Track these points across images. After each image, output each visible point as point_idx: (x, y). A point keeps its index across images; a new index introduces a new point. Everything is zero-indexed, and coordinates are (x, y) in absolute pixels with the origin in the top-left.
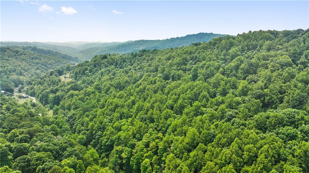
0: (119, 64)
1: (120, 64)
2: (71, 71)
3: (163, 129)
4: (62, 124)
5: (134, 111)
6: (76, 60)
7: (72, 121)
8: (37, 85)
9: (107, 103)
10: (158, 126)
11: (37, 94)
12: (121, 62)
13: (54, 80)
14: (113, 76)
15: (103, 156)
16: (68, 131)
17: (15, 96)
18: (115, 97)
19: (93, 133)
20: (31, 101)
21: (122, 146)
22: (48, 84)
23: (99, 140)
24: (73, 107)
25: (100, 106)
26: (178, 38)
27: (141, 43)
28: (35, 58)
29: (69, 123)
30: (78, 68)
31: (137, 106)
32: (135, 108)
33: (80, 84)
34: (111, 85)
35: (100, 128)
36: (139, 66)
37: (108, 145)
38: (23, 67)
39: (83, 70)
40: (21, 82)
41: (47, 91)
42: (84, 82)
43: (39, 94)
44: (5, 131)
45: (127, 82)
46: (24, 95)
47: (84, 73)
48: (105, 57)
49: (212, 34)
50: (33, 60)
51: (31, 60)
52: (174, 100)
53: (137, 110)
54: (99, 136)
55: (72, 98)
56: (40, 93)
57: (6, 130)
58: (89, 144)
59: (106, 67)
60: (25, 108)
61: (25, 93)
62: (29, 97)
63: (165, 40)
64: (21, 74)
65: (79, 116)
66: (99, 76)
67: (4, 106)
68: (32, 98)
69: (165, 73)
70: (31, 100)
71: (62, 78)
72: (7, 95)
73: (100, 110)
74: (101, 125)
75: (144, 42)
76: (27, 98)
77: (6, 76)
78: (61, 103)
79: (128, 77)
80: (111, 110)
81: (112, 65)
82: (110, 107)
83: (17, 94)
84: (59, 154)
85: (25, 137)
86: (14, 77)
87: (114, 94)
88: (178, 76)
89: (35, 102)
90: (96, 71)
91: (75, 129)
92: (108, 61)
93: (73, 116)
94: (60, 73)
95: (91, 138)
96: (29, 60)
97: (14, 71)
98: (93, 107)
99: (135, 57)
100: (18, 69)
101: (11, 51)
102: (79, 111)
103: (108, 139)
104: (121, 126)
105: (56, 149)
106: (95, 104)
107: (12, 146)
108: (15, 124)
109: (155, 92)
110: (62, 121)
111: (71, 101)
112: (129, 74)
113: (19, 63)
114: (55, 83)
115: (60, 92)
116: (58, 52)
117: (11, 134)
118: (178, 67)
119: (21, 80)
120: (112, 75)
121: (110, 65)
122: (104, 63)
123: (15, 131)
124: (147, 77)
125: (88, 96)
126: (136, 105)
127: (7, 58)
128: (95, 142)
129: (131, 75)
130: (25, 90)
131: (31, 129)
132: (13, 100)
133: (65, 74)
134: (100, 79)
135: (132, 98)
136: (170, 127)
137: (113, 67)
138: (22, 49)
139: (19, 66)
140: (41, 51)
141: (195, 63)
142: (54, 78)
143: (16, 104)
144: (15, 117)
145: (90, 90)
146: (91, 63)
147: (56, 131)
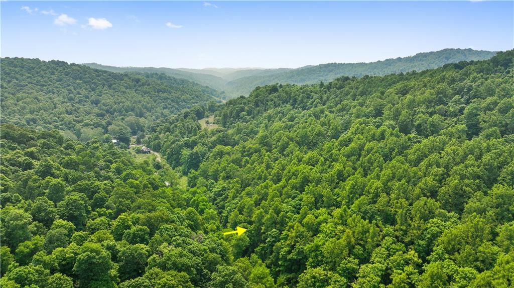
0: (299, 102)
1: (302, 102)
2: (217, 112)
3: (421, 242)
4: (204, 205)
5: (344, 193)
6: (222, 96)
7: (220, 201)
8: (164, 133)
9: (285, 172)
10: (406, 234)
11: (164, 148)
12: (303, 97)
13: (190, 126)
14: (291, 123)
15: (282, 280)
16: (213, 220)
17: (132, 149)
18: (300, 161)
19: (262, 231)
20: (154, 160)
21: (325, 270)
22: (181, 133)
23: (273, 246)
24: (222, 174)
25: (271, 177)
26: (399, 59)
27: (330, 68)
28: (162, 90)
29: (216, 204)
30: (228, 107)
31: (352, 184)
32: (347, 188)
33: (233, 135)
34: (289, 138)
35: (275, 223)
36: (339, 106)
37: (290, 260)
38: (145, 103)
39: (237, 110)
40: (142, 127)
41: (180, 143)
42: (239, 131)
43: (166, 149)
44: (110, 213)
45: (319, 134)
46: (144, 148)
47: (238, 115)
48: (274, 89)
49: (470, 50)
50: (160, 93)
51: (156, 93)
52: (437, 178)
53: (351, 193)
54: (273, 237)
55: (221, 157)
56: (169, 147)
57: (111, 211)
58: (253, 252)
59: (275, 106)
60: (144, 170)
61: (146, 145)
62: (151, 152)
63: (374, 63)
64: (141, 115)
65: (234, 193)
66: (264, 122)
67: (114, 166)
68: (156, 154)
69: (401, 118)
70: (154, 157)
71: (202, 122)
72: (120, 146)
73: (274, 186)
74: (278, 216)
75: (335, 66)
76: (149, 154)
77: (121, 117)
78: (201, 165)
79: (322, 126)
80: (294, 187)
81: (287, 103)
82: (293, 181)
83: (135, 146)
84: (201, 275)
85: (141, 230)
86: (131, 118)
87: (297, 156)
88: (432, 125)
89: (160, 161)
90: (259, 112)
91: (227, 217)
92: (279, 96)
93: (221, 192)
94: (200, 115)
95: (256, 239)
96: (153, 93)
97: (133, 110)
98: (260, 178)
99: (328, 90)
100: (138, 107)
101: (130, 79)
102: (235, 184)
103: (293, 247)
104: (320, 223)
105: (196, 264)
106: (263, 172)
107: (118, 247)
108: (127, 202)
109: (387, 157)
110: (203, 199)
111: (219, 163)
112: (322, 119)
113: (140, 98)
114: (192, 131)
115: (199, 146)
116: (196, 82)
117: (119, 222)
118: (428, 107)
119: (141, 124)
120: (289, 121)
121: (283, 103)
122: (272, 100)
123: (125, 217)
124: (363, 125)
125: (248, 156)
126: (347, 182)
127: (124, 90)
128: (263, 248)
129: (327, 122)
130: (146, 141)
131: (152, 215)
132: (129, 155)
133: (207, 117)
134: (266, 127)
135: (337, 166)
136: (440, 239)
137: (289, 106)
138: (146, 77)
139: (140, 102)
140: (171, 80)
141: (468, 102)
142: (190, 123)
143: (131, 164)
144: (128, 189)
145: (251, 145)
146: (250, 100)
147: (195, 221)
